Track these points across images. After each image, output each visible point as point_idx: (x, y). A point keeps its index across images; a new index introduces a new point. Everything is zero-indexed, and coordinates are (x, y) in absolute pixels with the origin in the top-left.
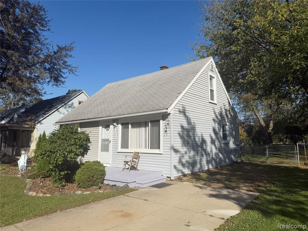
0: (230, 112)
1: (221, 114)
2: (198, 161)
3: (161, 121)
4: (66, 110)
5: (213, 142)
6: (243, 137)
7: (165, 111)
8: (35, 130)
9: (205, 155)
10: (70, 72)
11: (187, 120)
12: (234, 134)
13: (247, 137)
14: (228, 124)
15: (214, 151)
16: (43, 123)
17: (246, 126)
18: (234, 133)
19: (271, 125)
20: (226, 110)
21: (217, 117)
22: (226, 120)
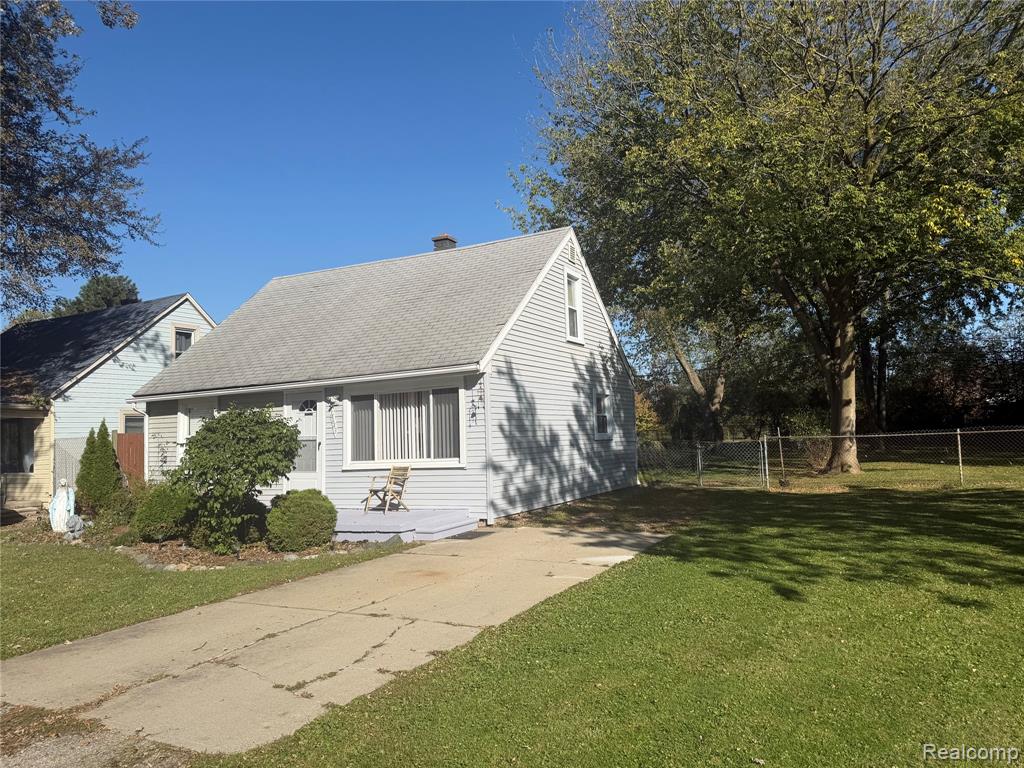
0: (613, 363)
1: (591, 368)
2: (544, 488)
3: (462, 392)
4: (137, 355)
5: (574, 443)
6: (649, 425)
7: (473, 367)
8: (49, 421)
9: (556, 475)
10: (135, 234)
11: (517, 391)
12: (623, 419)
13: (660, 423)
14: (607, 392)
15: (579, 462)
16: (73, 395)
17: (655, 393)
18: (622, 415)
19: (720, 391)
20: (603, 358)
21: (581, 376)
22: (604, 384)
